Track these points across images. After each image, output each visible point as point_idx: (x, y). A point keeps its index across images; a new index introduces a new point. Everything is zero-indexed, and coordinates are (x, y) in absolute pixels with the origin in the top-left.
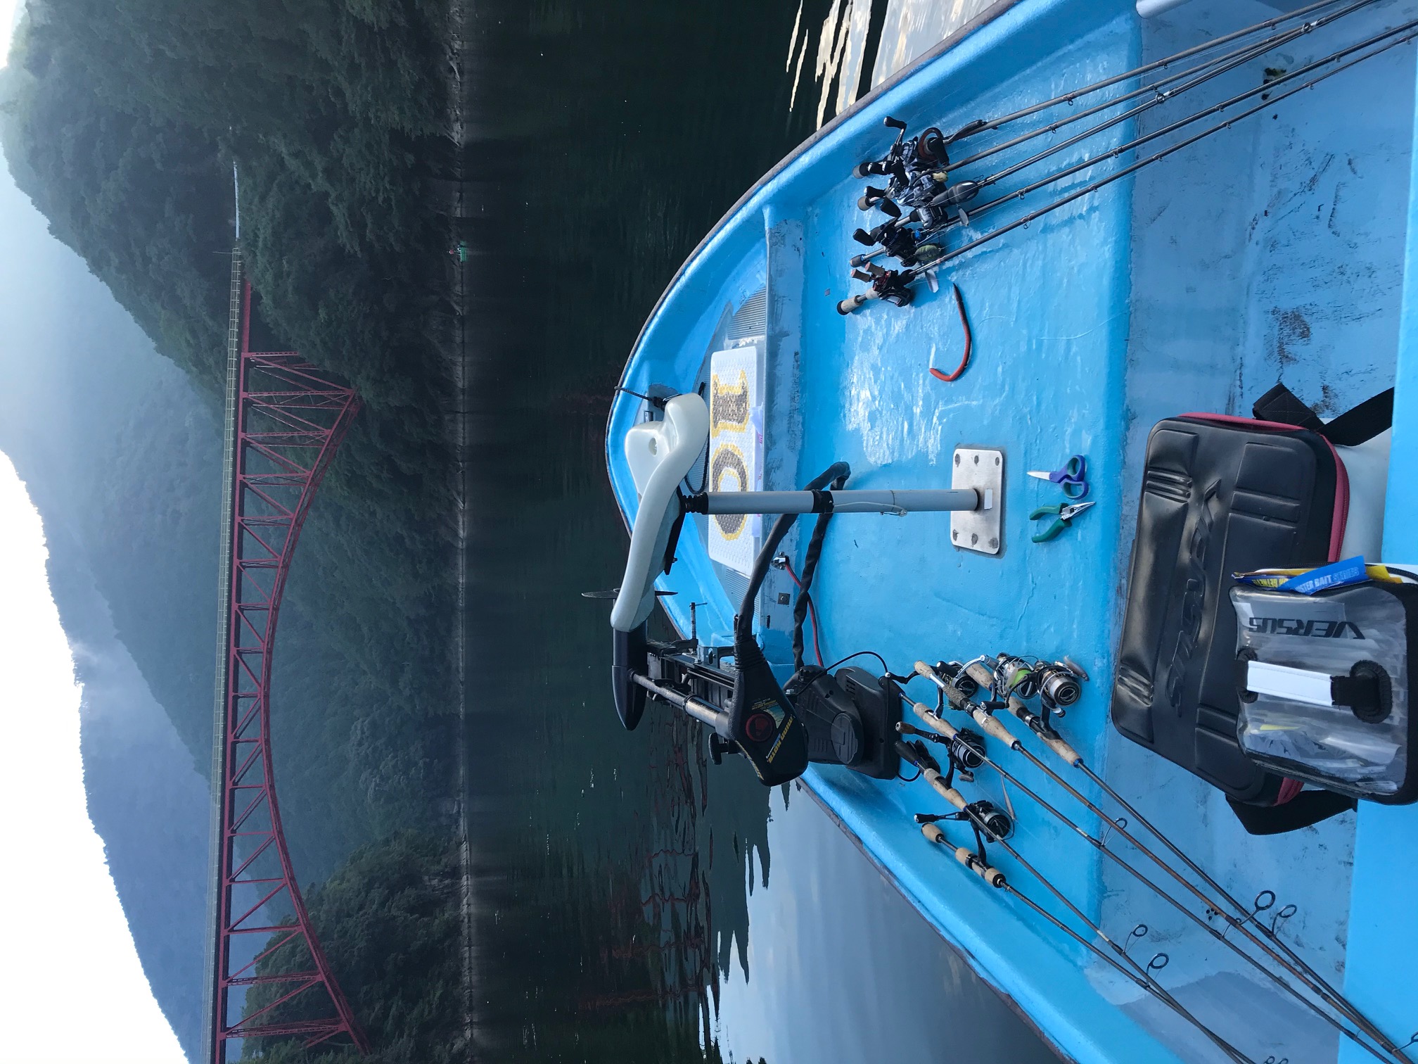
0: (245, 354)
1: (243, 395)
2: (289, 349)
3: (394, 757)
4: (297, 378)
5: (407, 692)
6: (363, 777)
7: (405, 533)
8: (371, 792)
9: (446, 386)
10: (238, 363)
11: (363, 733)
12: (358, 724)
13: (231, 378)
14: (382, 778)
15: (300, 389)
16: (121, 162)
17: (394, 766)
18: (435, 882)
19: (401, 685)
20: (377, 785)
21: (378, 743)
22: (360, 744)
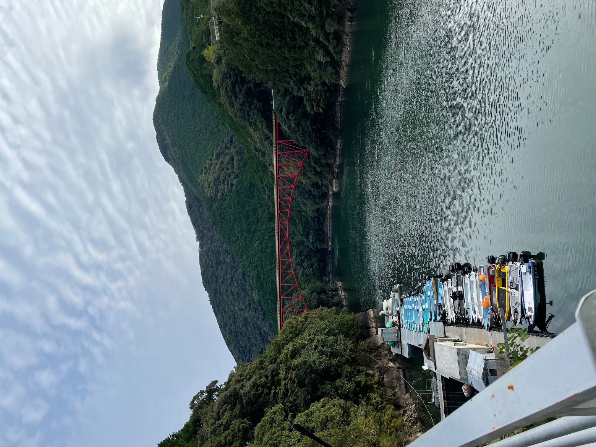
0: (278, 142)
1: (278, 153)
2: (289, 139)
3: (308, 262)
4: (291, 147)
5: (311, 241)
6: (298, 268)
7: (312, 189)
8: (300, 273)
9: (334, 148)
10: (276, 144)
11: (297, 254)
12: (295, 251)
13: (274, 149)
14: (304, 269)
15: (291, 150)
16: (243, 89)
17: (308, 265)
18: (330, 293)
19: (309, 239)
20: (302, 271)
21: (302, 258)
22: (296, 258)
